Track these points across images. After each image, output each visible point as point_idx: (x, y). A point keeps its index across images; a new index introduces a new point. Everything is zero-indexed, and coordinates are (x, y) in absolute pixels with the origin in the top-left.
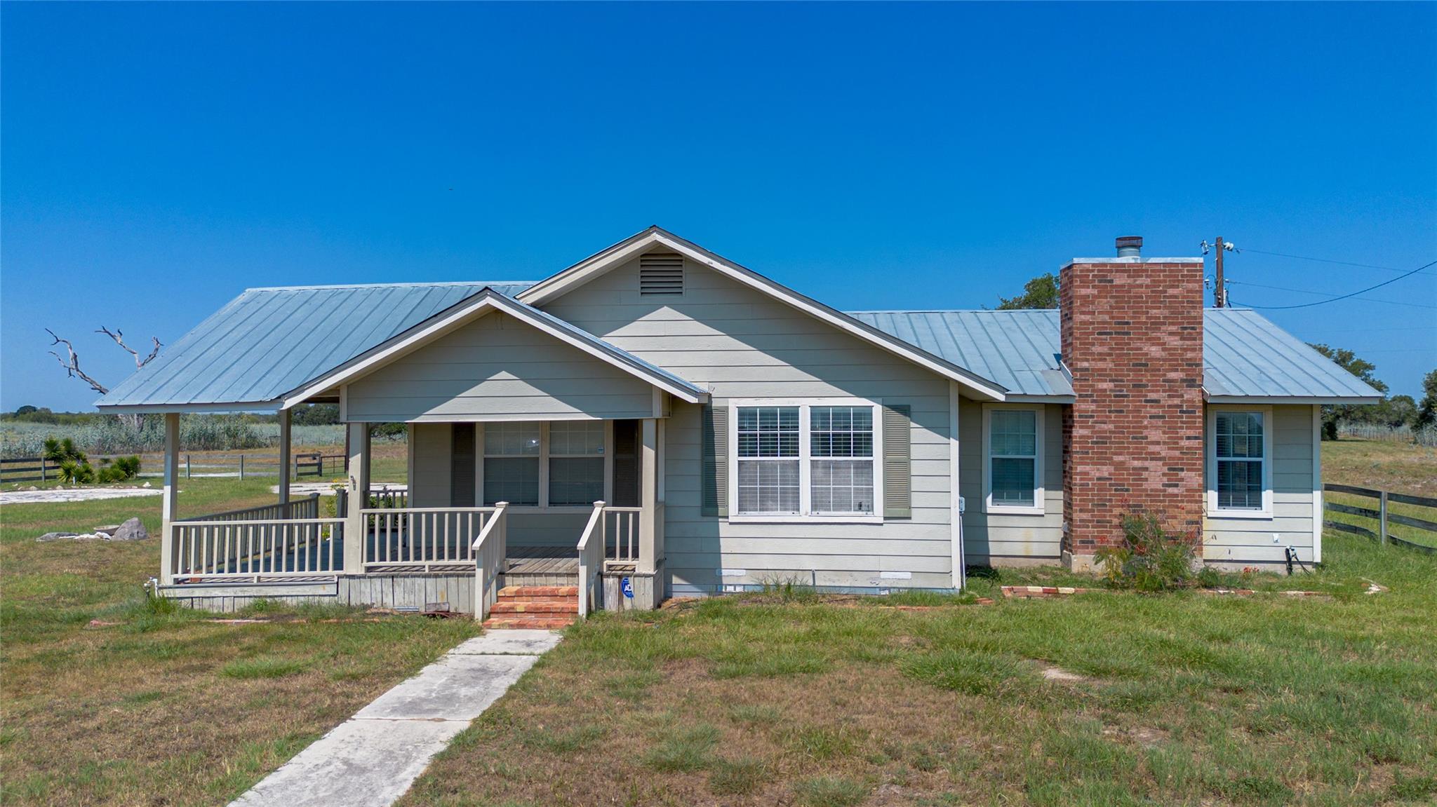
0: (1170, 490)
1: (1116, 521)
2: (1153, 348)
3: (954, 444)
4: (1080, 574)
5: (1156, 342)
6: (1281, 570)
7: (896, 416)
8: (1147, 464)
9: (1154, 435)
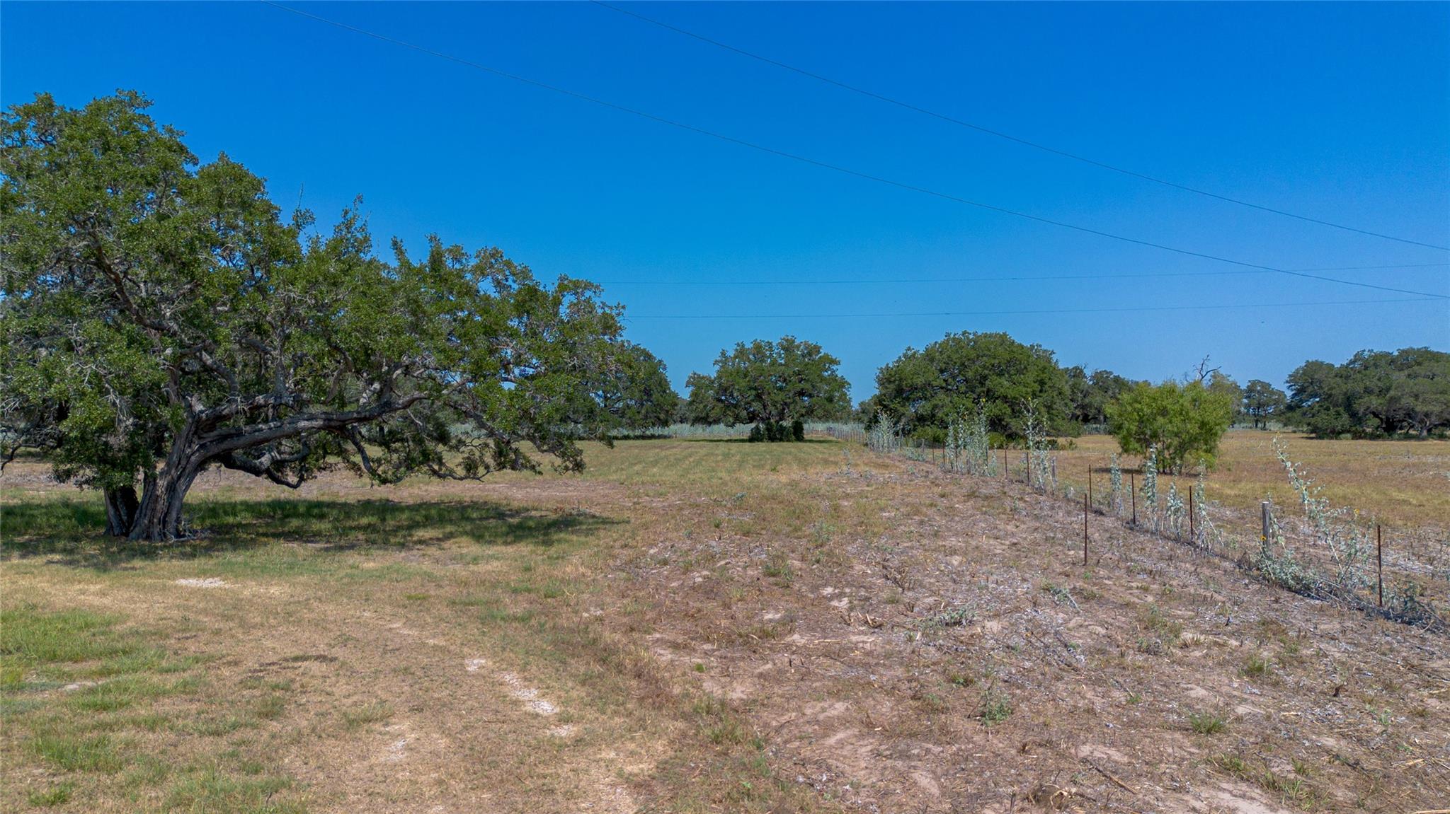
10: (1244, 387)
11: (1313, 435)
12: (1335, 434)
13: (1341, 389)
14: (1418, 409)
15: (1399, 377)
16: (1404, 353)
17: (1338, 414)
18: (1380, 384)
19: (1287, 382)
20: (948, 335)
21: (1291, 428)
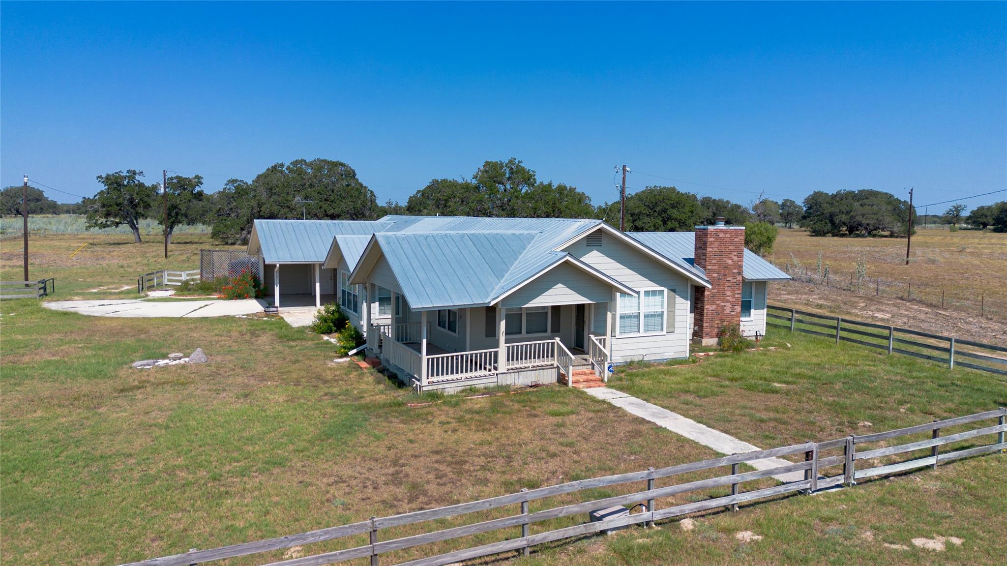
0: (732, 313)
1: (716, 326)
2: (730, 261)
3: (689, 302)
4: (705, 346)
5: (730, 258)
6: (754, 338)
7: (672, 293)
8: (726, 304)
9: (728, 293)
10: (780, 203)
11: (814, 234)
12: (824, 234)
13: (828, 209)
14: (863, 222)
15: (856, 204)
16: (861, 192)
17: (826, 223)
18: (847, 208)
19: (804, 203)
20: (647, 187)
21: (804, 229)
